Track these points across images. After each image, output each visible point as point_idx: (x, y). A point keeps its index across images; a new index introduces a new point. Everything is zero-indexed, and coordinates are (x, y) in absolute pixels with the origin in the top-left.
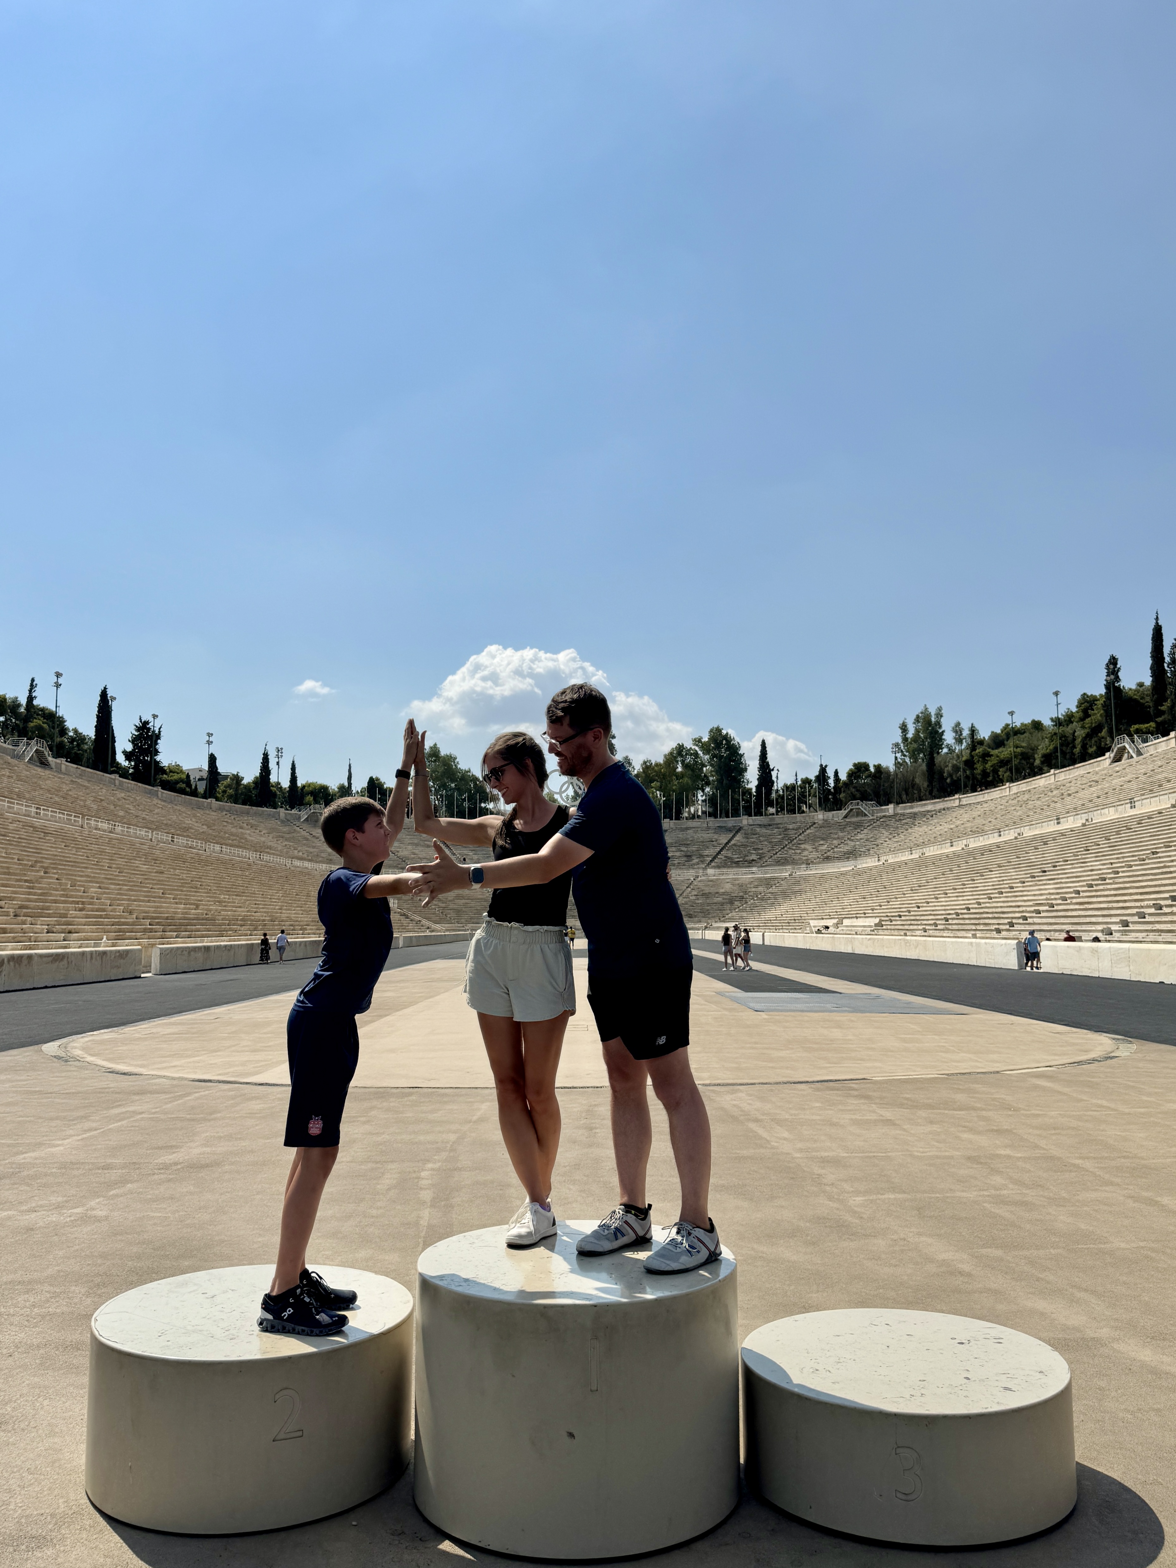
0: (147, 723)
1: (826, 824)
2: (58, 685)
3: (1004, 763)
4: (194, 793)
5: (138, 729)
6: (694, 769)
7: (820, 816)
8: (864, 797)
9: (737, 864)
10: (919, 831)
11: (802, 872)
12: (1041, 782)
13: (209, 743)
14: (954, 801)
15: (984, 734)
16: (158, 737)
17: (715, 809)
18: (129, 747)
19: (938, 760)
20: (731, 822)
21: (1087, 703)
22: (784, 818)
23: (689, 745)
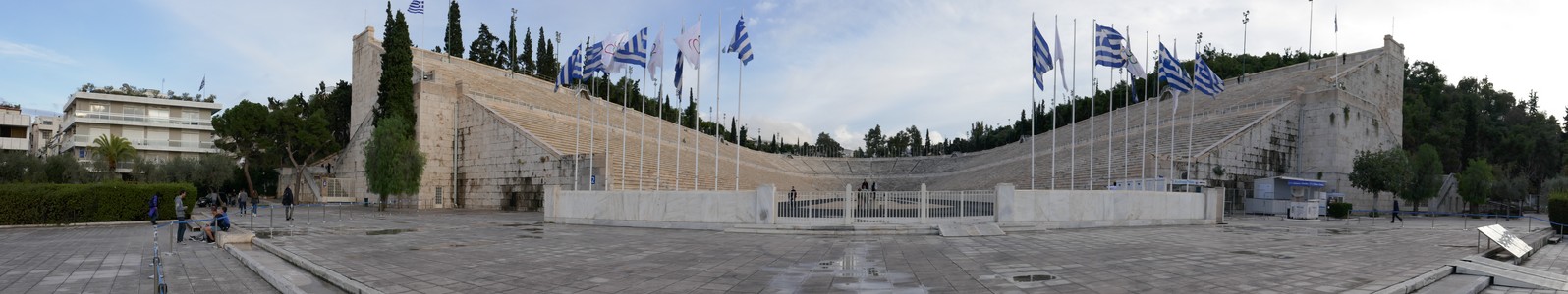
0: (743, 128)
1: (946, 159)
3: (996, 140)
4: (756, 147)
5: (741, 130)
6: (907, 139)
7: (945, 156)
8: (958, 150)
9: (918, 173)
10: (971, 161)
11: (937, 175)
12: (1005, 147)
13: (759, 133)
14: (984, 151)
15: (994, 129)
16: (746, 131)
17: (914, 152)
19: (980, 138)
20: (917, 158)
21: (1017, 123)
22: (934, 157)
23: (905, 132)
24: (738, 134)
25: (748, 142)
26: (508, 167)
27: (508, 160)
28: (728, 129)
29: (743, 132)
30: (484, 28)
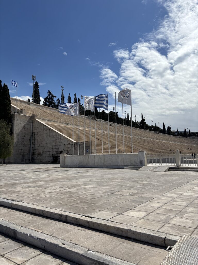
0: (169, 126)
2: (159, 124)
4: (176, 135)
5: (168, 127)
13: (177, 128)
16: (171, 128)
18: (167, 130)
24: (166, 130)
25: (171, 132)
26: (54, 147)
27: (54, 144)
28: (161, 128)
29: (169, 128)
30: (50, 93)
